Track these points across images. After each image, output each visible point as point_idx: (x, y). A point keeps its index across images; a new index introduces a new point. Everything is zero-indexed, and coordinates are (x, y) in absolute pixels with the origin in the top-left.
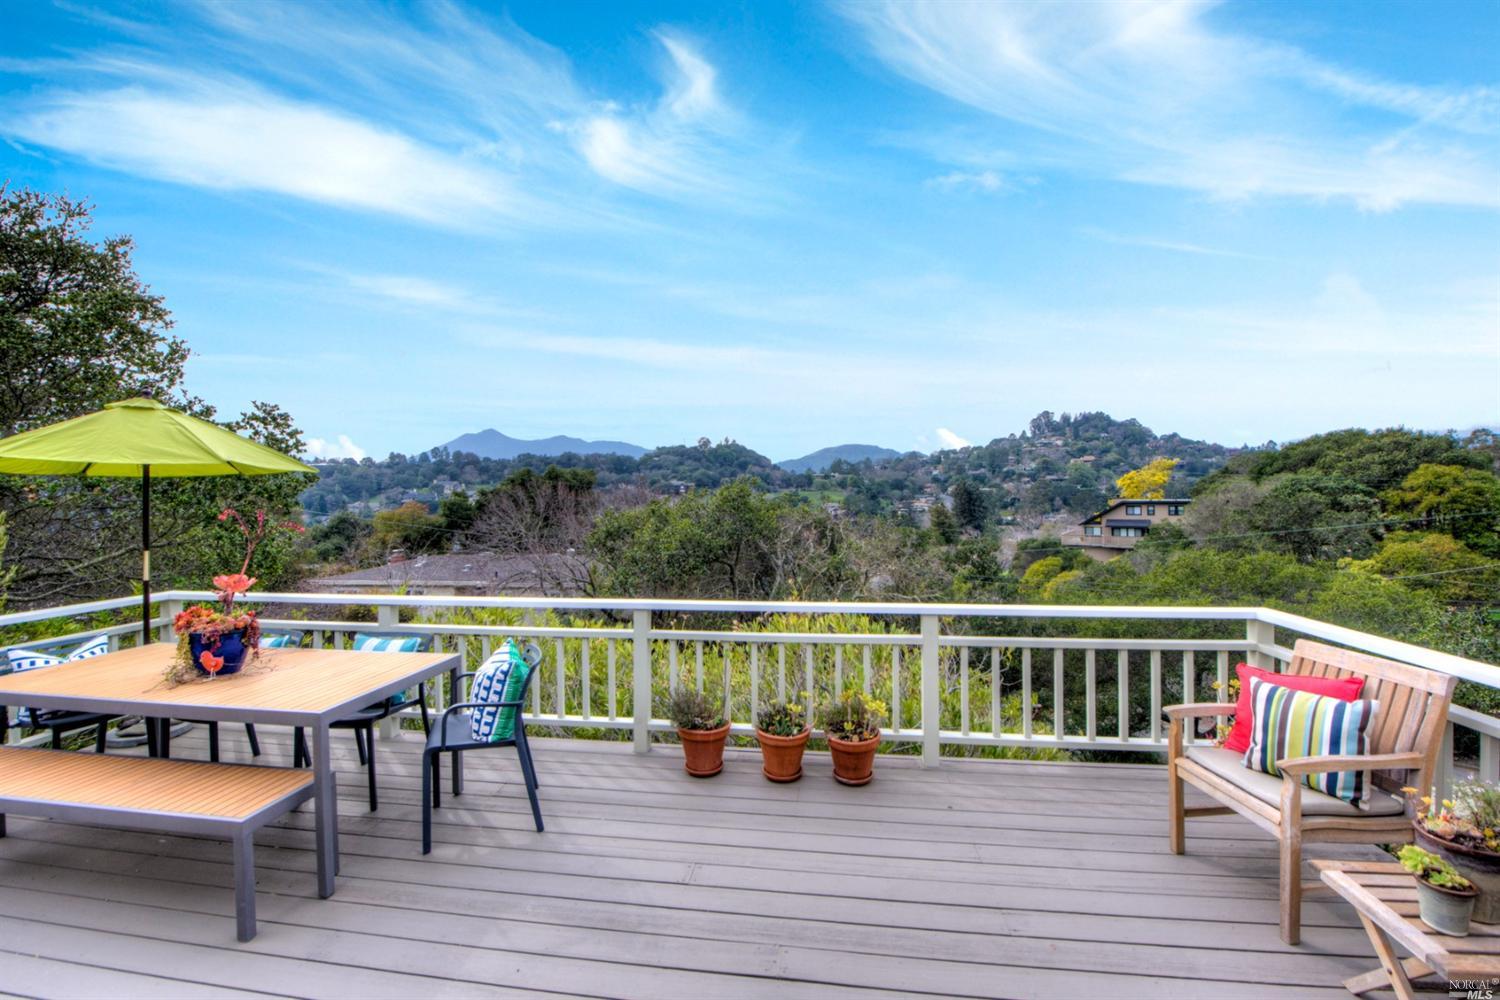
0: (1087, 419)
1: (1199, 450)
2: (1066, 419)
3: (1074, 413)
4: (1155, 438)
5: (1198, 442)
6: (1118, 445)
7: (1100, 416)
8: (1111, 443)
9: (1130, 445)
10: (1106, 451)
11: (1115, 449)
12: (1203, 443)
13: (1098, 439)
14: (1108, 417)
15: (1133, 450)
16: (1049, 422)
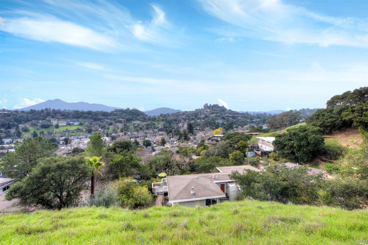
0: (214, 105)
1: (235, 113)
2: (210, 105)
3: (212, 104)
4: (227, 110)
5: (235, 111)
6: (220, 112)
7: (217, 105)
8: (219, 111)
9: (222, 112)
10: (218, 113)
11: (220, 113)
12: (236, 112)
13: (216, 110)
14: (218, 106)
15: (223, 113)
16: (207, 106)
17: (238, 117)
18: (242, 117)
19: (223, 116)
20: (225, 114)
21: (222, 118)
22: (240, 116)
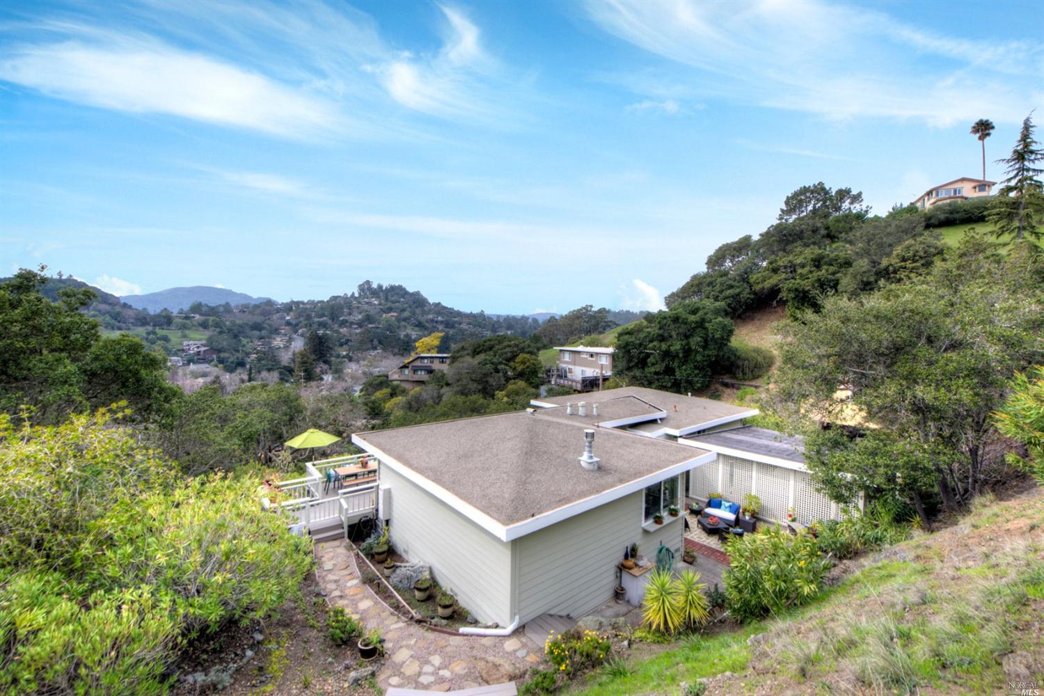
0: (393, 289)
1: (451, 313)
2: (380, 287)
3: (385, 285)
4: (429, 304)
6: (410, 307)
7: (400, 287)
8: (406, 305)
9: (417, 307)
10: (403, 310)
11: (409, 309)
12: (453, 309)
13: (399, 302)
14: (405, 289)
15: (418, 311)
16: (370, 288)
17: (460, 324)
18: (470, 324)
19: (420, 317)
20: (424, 313)
21: (416, 326)
22: (465, 320)
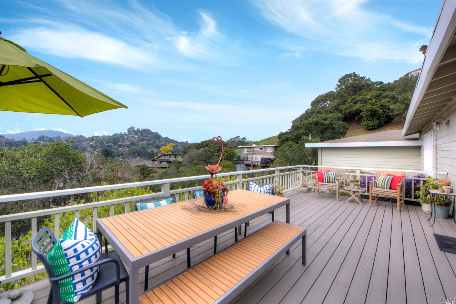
0: (144, 130)
1: (173, 142)
2: (138, 130)
3: (141, 129)
4: (162, 138)
5: (172, 140)
6: (153, 139)
7: (148, 130)
8: (151, 138)
9: (156, 139)
10: (150, 140)
11: (152, 140)
12: (174, 140)
13: (148, 137)
14: (150, 131)
15: (157, 141)
16: (133, 130)
17: (177, 147)
18: (181, 146)
19: (158, 143)
20: (160, 141)
21: (156, 147)
22: (179, 145)
